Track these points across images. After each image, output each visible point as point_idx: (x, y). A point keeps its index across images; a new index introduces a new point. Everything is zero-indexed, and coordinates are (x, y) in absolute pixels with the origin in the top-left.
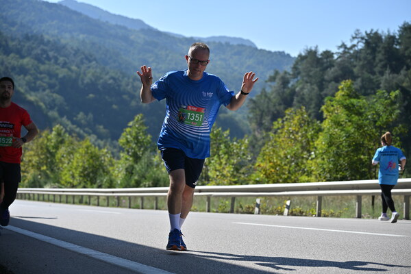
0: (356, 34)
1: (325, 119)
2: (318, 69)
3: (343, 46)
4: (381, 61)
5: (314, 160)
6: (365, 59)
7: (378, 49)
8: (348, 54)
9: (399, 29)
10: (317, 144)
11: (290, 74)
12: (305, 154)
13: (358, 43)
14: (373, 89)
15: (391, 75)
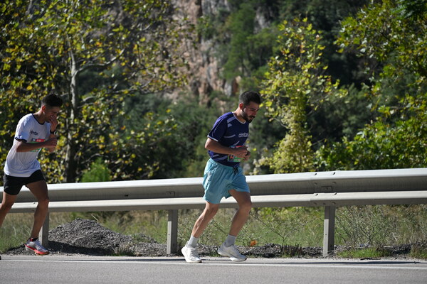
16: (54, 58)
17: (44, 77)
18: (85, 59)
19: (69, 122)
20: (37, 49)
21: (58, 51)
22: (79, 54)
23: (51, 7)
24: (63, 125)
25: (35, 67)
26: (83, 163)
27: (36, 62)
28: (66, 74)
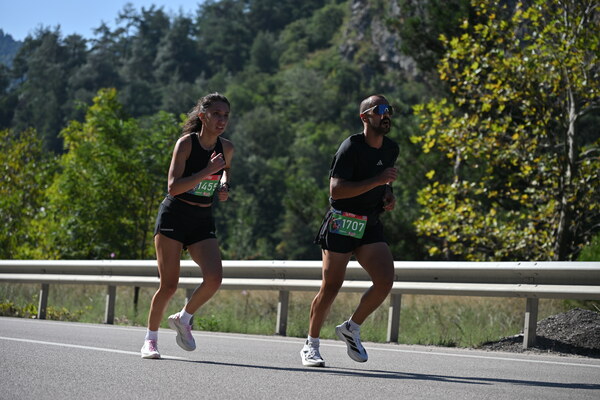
0: (127, 12)
1: (67, 151)
2: (58, 65)
3: (104, 28)
4: (165, 59)
5: (45, 221)
6: (139, 53)
7: (163, 40)
8: (111, 44)
9: (198, 8)
10: (51, 193)
11: (8, 71)
12: (28, 210)
13: (129, 25)
14: (149, 106)
15: (182, 85)
16: (548, 98)
17: (534, 122)
18: (588, 100)
19: (564, 182)
20: (525, 85)
21: (552, 88)
22: (580, 92)
23: (545, 30)
24: (556, 185)
25: (522, 108)
26: (581, 235)
27: (524, 102)
28: (563, 119)
